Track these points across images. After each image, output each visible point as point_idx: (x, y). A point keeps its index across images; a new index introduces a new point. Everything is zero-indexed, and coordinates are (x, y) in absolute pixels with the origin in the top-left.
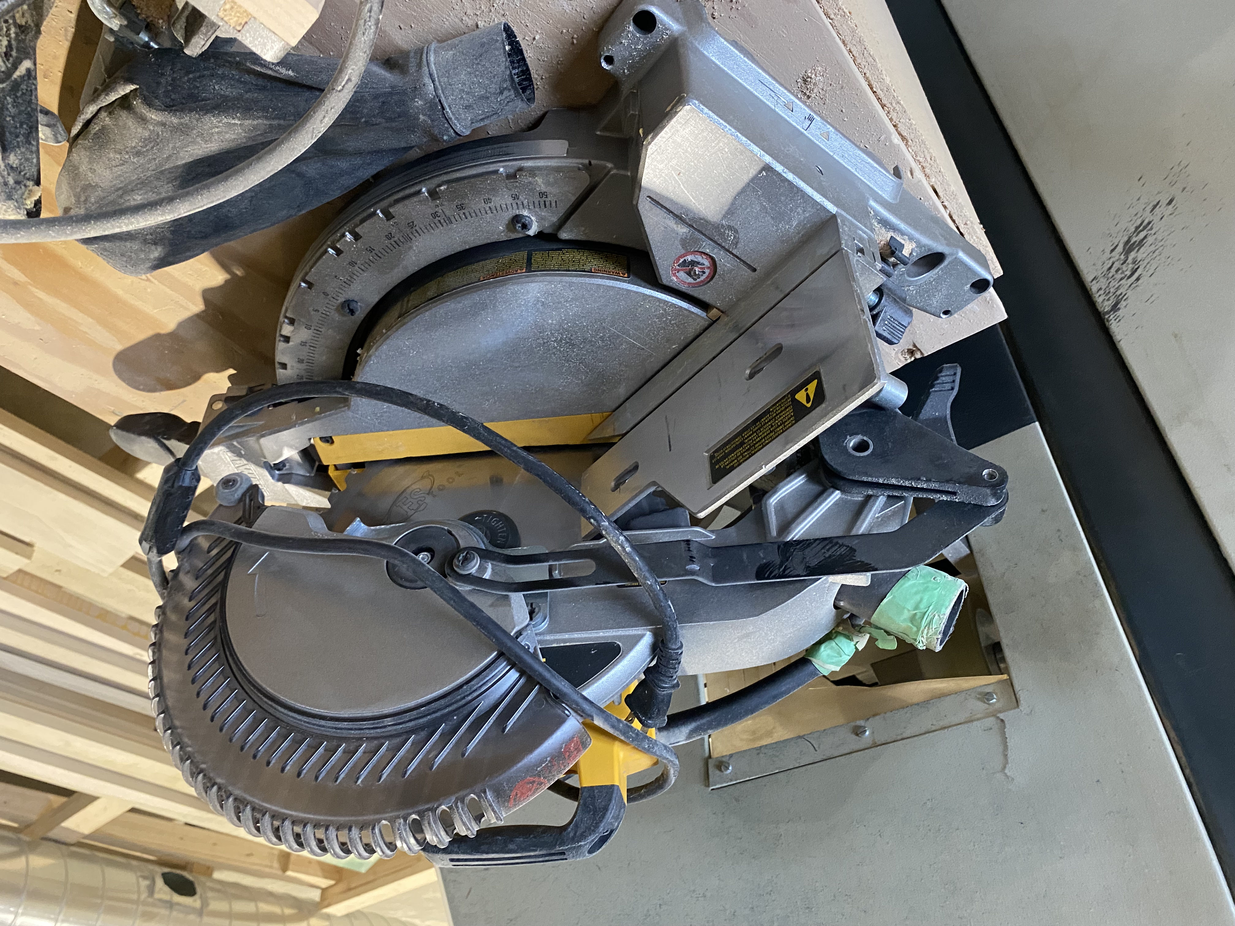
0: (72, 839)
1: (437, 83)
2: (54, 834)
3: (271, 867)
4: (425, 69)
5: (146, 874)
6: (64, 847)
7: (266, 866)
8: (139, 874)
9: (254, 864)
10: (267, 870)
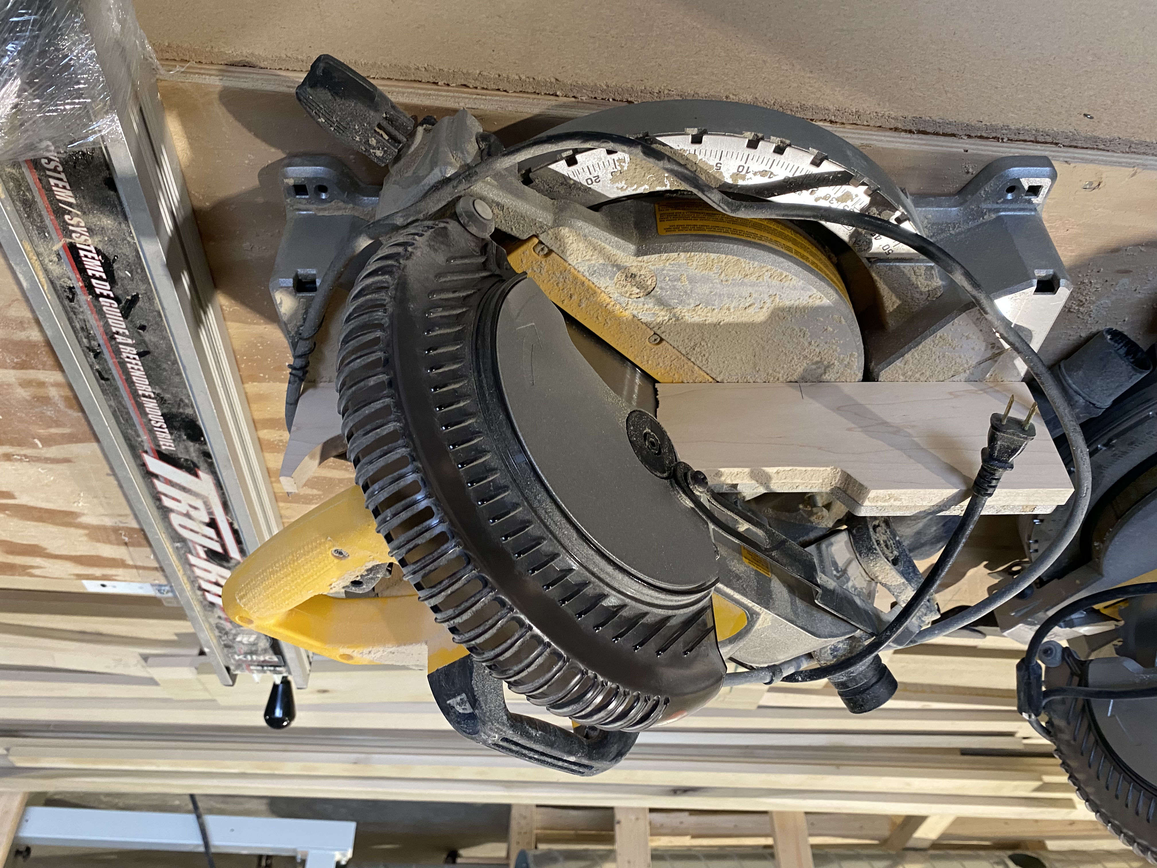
0: (926, 845)
1: (1084, 395)
2: (910, 844)
3: (1097, 829)
4: (1071, 391)
5: (997, 860)
6: (922, 853)
7: (1094, 830)
8: (991, 861)
9: (1080, 830)
10: (1094, 833)
